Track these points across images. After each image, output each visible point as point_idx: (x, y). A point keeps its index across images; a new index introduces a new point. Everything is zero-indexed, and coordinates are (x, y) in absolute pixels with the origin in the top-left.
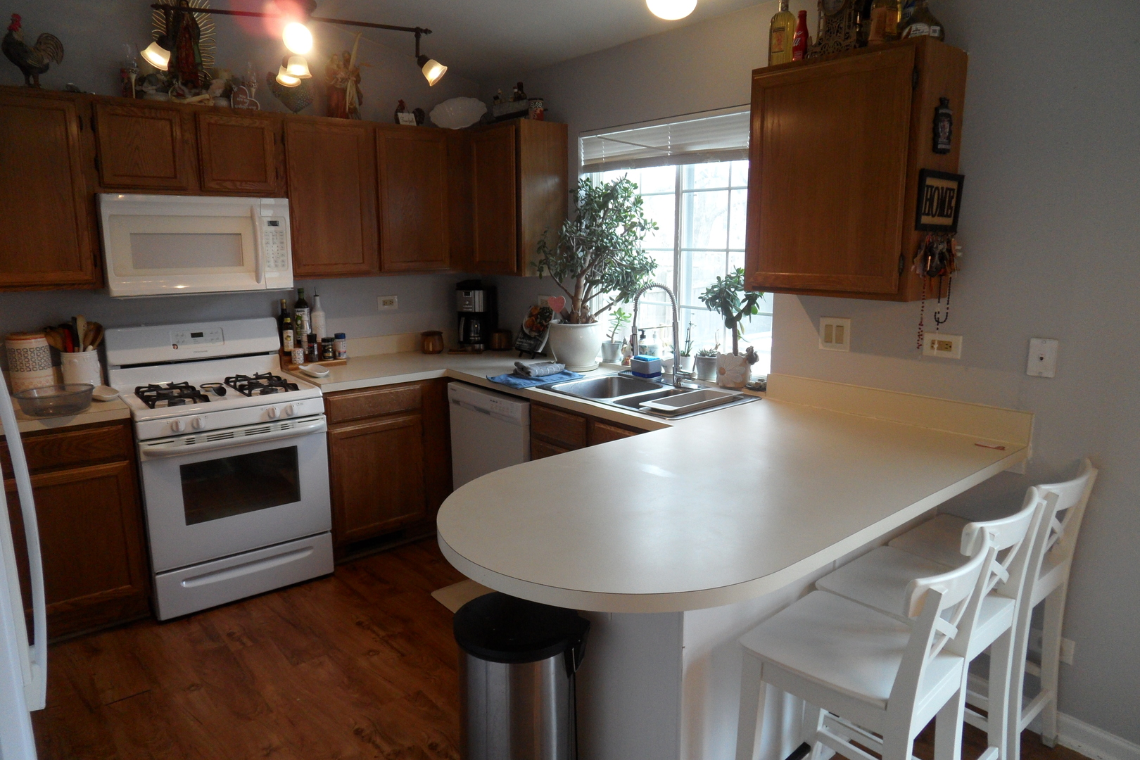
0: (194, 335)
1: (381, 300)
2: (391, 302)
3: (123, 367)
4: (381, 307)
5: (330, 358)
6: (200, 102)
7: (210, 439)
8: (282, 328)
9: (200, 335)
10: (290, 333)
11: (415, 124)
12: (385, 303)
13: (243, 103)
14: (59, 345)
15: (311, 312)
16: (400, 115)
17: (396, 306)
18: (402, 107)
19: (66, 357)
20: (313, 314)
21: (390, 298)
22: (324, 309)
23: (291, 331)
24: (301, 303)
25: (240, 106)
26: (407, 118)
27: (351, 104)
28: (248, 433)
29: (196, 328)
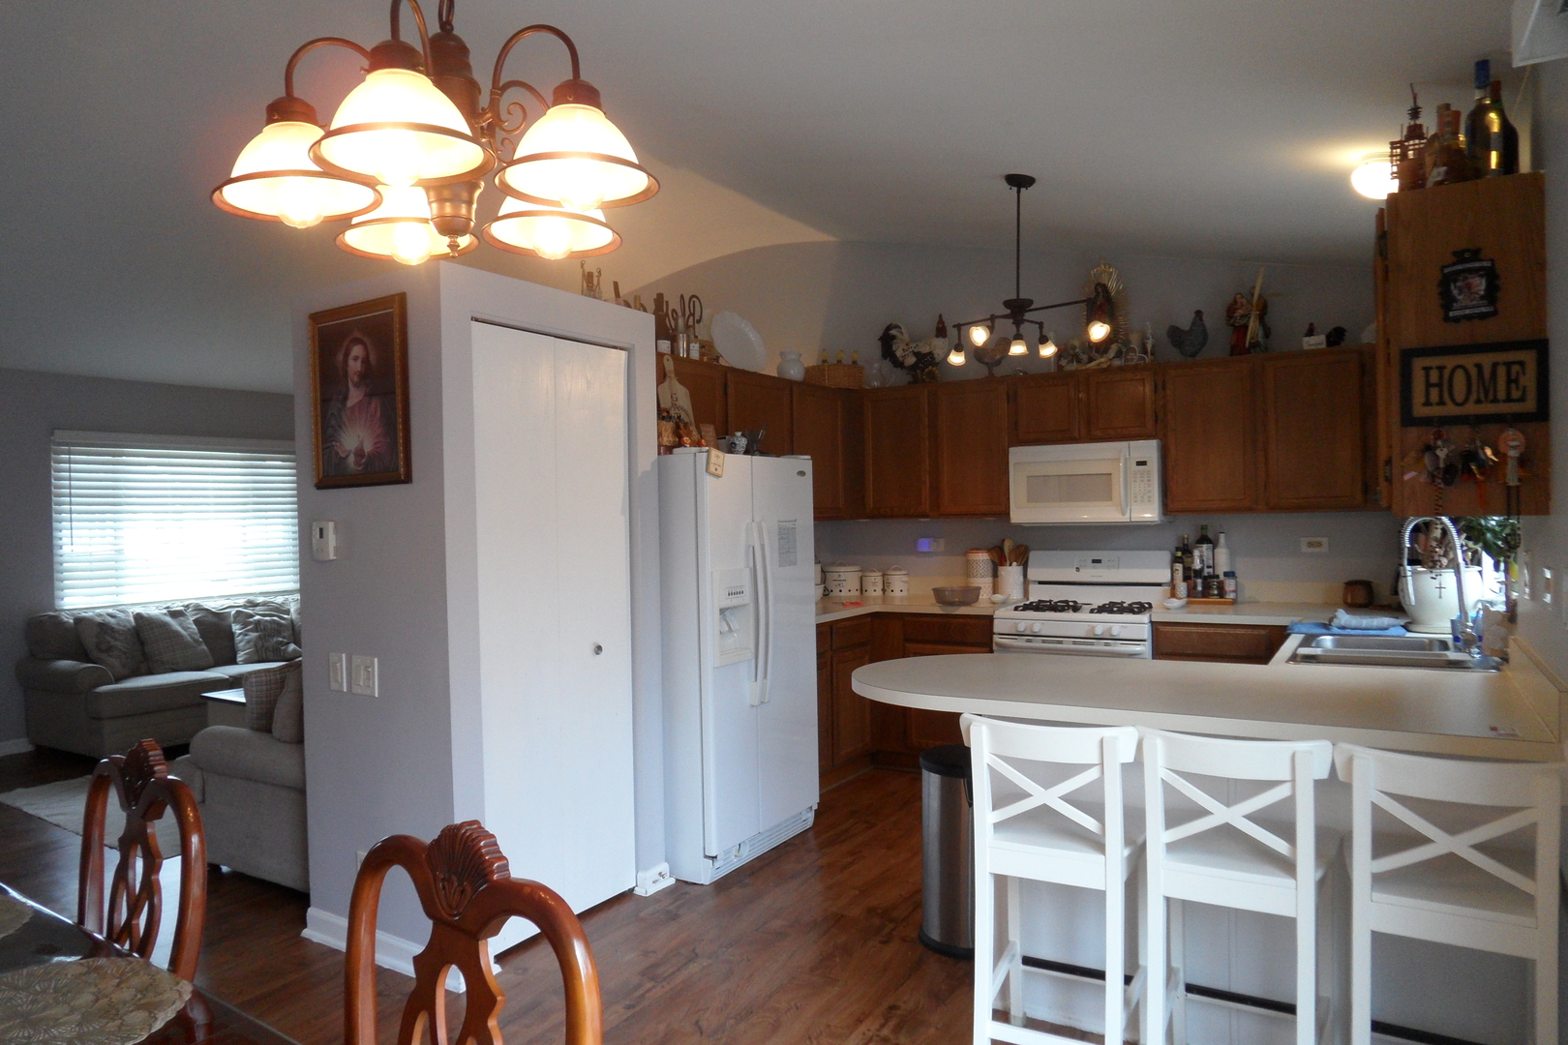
0: (1094, 561)
1: (1305, 541)
2: (1319, 544)
3: (1041, 583)
4: (1305, 549)
5: (1214, 595)
6: (1098, 365)
7: (1044, 642)
8: (1175, 560)
9: (1099, 561)
10: (1179, 567)
11: (1324, 346)
12: (1310, 545)
13: (1132, 360)
14: (997, 561)
15: (1214, 548)
16: (1306, 339)
17: (1324, 549)
18: (1311, 332)
19: (1000, 568)
20: (1216, 550)
21: (1319, 539)
22: (1228, 546)
23: (1181, 565)
24: (1204, 539)
25: (1130, 363)
26: (1318, 341)
27: (1252, 338)
28: (1074, 643)
29: (1096, 555)
